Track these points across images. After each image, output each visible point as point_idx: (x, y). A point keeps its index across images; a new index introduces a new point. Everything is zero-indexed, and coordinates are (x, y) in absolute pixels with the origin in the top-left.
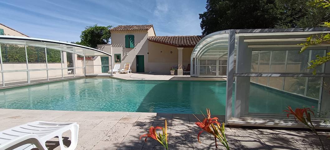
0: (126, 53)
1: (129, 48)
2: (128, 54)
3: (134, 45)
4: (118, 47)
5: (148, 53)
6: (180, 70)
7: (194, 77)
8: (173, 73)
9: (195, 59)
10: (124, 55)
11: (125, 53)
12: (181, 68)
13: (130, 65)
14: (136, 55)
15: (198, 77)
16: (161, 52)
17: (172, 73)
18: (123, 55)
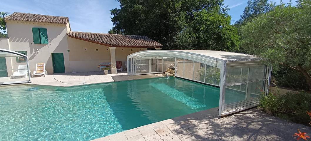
0: (36, 51)
1: (41, 43)
2: (38, 52)
3: (47, 40)
4: (21, 41)
5: (69, 51)
6: (114, 69)
7: (131, 75)
8: (107, 73)
9: (131, 59)
10: (33, 53)
11: (34, 50)
12: (114, 67)
13: (44, 65)
14: (52, 53)
15: (135, 75)
16: (86, 49)
17: (105, 73)
18: (31, 52)
